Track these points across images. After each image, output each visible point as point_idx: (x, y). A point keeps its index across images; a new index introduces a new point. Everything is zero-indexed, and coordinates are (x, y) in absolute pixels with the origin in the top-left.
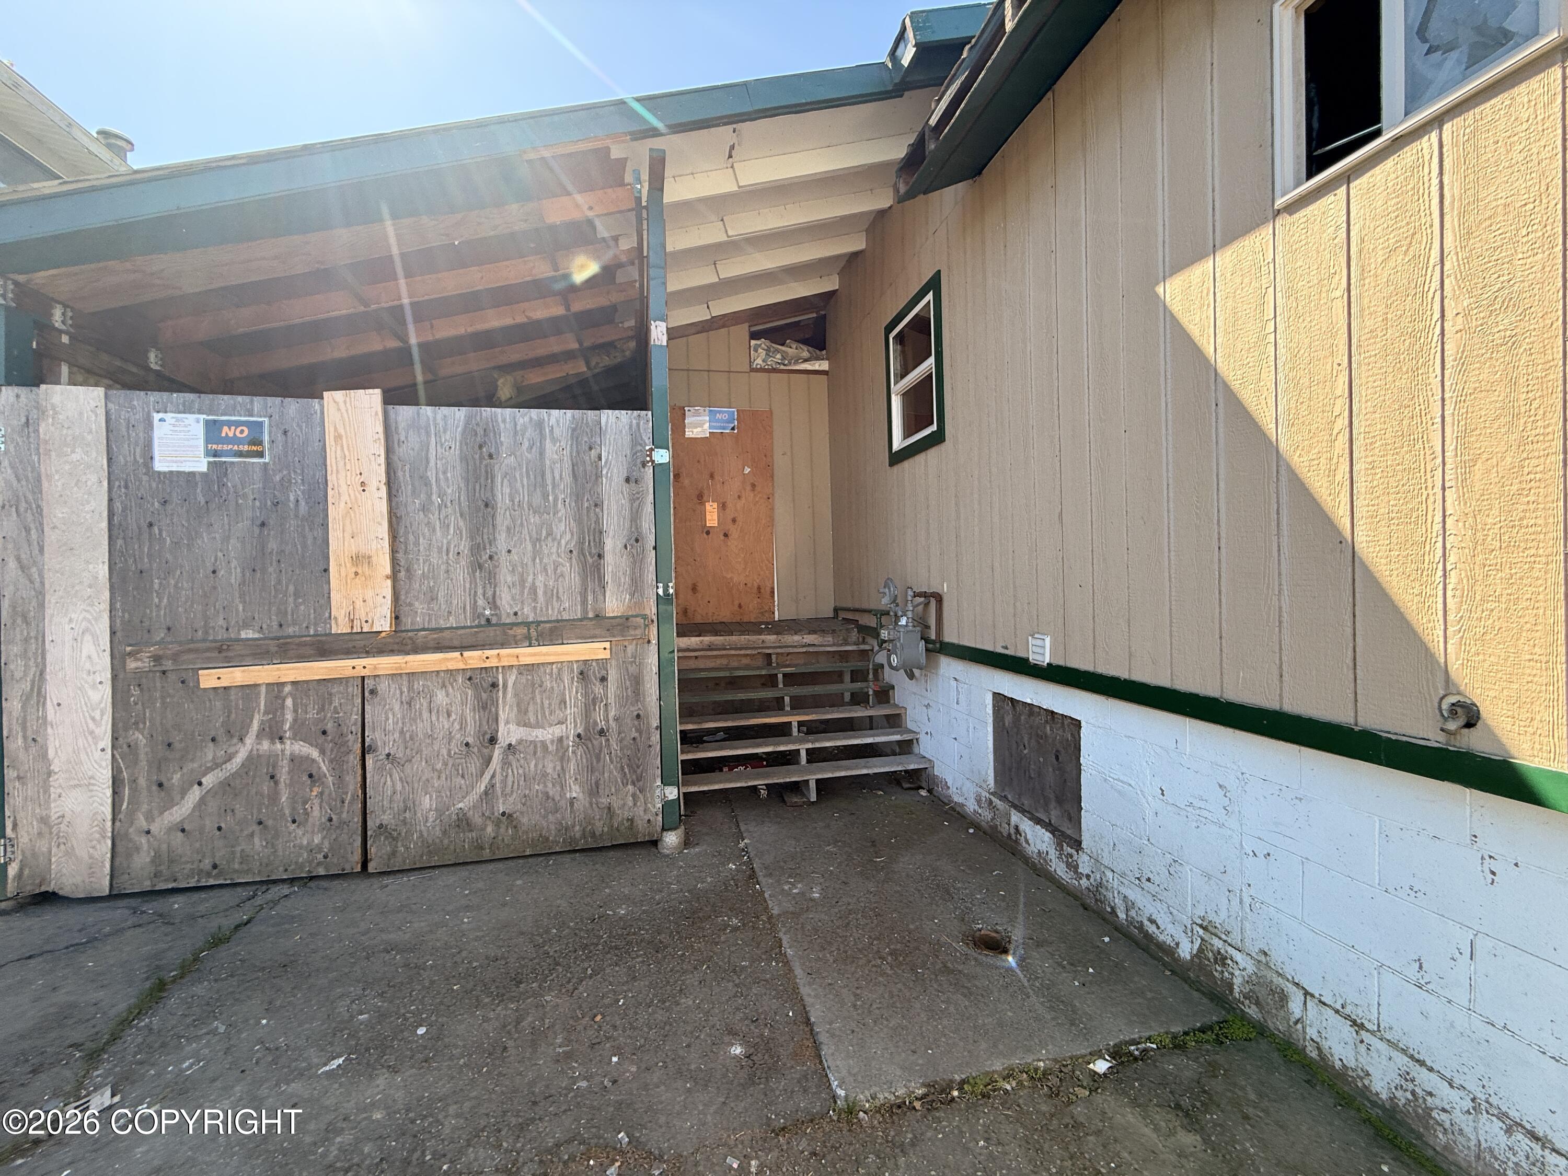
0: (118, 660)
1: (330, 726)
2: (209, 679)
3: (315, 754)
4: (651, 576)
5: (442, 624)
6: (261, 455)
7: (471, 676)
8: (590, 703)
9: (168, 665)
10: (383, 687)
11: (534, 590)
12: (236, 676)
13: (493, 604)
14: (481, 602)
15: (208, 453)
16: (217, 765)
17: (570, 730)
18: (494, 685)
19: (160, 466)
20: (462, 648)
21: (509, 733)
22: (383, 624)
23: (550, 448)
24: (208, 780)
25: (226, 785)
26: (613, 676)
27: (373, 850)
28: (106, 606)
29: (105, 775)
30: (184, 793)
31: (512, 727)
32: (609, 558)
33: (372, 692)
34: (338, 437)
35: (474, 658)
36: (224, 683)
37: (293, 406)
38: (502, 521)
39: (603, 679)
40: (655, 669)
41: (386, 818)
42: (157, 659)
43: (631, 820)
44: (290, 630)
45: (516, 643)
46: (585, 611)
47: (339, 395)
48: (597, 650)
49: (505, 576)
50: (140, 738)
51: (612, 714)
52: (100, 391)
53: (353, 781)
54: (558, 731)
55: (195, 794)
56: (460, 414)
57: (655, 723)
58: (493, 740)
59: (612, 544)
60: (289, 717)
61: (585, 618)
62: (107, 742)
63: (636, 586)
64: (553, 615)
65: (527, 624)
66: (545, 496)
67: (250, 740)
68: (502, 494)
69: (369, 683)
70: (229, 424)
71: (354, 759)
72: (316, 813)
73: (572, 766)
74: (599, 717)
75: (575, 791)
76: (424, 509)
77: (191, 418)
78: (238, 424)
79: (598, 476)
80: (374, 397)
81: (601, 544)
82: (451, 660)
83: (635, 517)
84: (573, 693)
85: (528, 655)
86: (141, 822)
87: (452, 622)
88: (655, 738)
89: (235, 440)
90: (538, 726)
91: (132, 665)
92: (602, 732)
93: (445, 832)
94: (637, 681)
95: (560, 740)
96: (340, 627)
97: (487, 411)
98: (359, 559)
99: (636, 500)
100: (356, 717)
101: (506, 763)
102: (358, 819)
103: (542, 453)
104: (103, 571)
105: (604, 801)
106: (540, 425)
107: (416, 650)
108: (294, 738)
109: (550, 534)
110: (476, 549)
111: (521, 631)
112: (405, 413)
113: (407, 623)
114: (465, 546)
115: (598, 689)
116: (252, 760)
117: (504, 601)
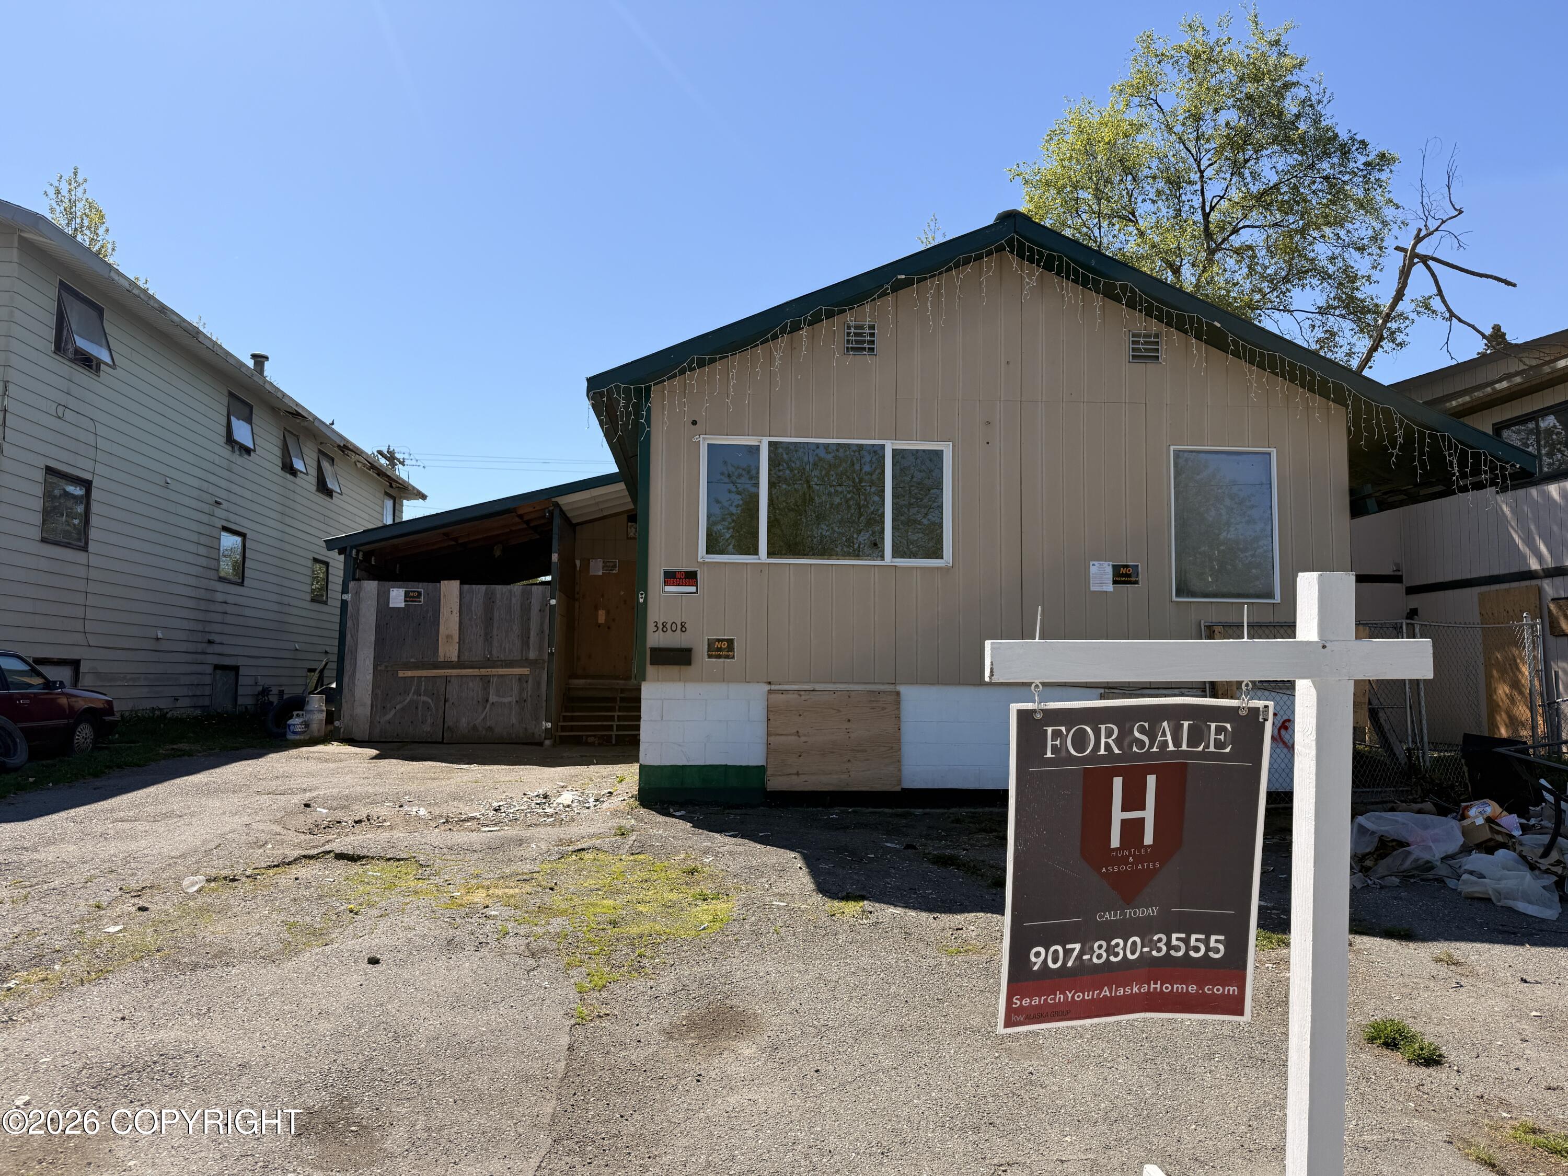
0: (375, 666)
1: (435, 692)
2: (401, 674)
3: (430, 701)
4: (546, 645)
5: (473, 660)
6: (420, 602)
7: (482, 677)
8: (522, 689)
9: (389, 669)
10: (453, 680)
11: (505, 648)
12: (409, 673)
13: (491, 653)
14: (487, 653)
15: (405, 601)
16: (400, 702)
17: (514, 699)
18: (489, 682)
19: (391, 605)
20: (479, 668)
22: (455, 658)
23: (514, 600)
24: (398, 707)
25: (403, 709)
26: (530, 682)
27: (445, 735)
28: (373, 649)
29: (369, 702)
30: (390, 710)
31: (494, 697)
32: (532, 638)
33: (449, 681)
34: (445, 596)
35: (483, 671)
36: (405, 675)
37: (431, 585)
38: (496, 625)
39: (527, 682)
40: (546, 679)
41: (451, 724)
42: (386, 667)
43: (533, 734)
44: (426, 659)
45: (497, 667)
46: (522, 657)
47: (446, 582)
48: (526, 671)
49: (495, 644)
50: (379, 692)
51: (529, 694)
52: (376, 582)
53: (441, 712)
54: (509, 699)
55: (393, 712)
56: (483, 588)
57: (544, 698)
58: (487, 701)
59: (533, 633)
60: (423, 688)
61: (522, 659)
62: (370, 692)
63: (541, 648)
64: (511, 658)
65: (502, 661)
66: (511, 616)
67: (411, 695)
68: (496, 615)
69: (448, 678)
70: (412, 591)
71: (442, 703)
72: (429, 720)
73: (514, 712)
74: (524, 696)
75: (514, 720)
76: (470, 620)
77: (401, 590)
78: (414, 591)
79: (530, 609)
80: (458, 583)
81: (529, 633)
82: (476, 672)
83: (542, 624)
84: (516, 686)
85: (501, 671)
86: (378, 718)
87: (477, 659)
88: (544, 704)
89: (413, 597)
90: (503, 697)
91: (379, 668)
92: (525, 701)
93: (469, 731)
94: (539, 684)
95: (510, 702)
96: (441, 659)
97: (493, 587)
98: (449, 637)
99: (542, 618)
100: (444, 689)
101: (491, 709)
102: (442, 724)
103: (510, 601)
104: (373, 638)
105: (524, 726)
106: (511, 591)
107: (465, 668)
108: (424, 695)
109: (512, 629)
110: (486, 634)
111: (499, 663)
112: (466, 587)
113: (462, 658)
114: (482, 633)
115: (525, 685)
116: (411, 702)
117: (495, 652)
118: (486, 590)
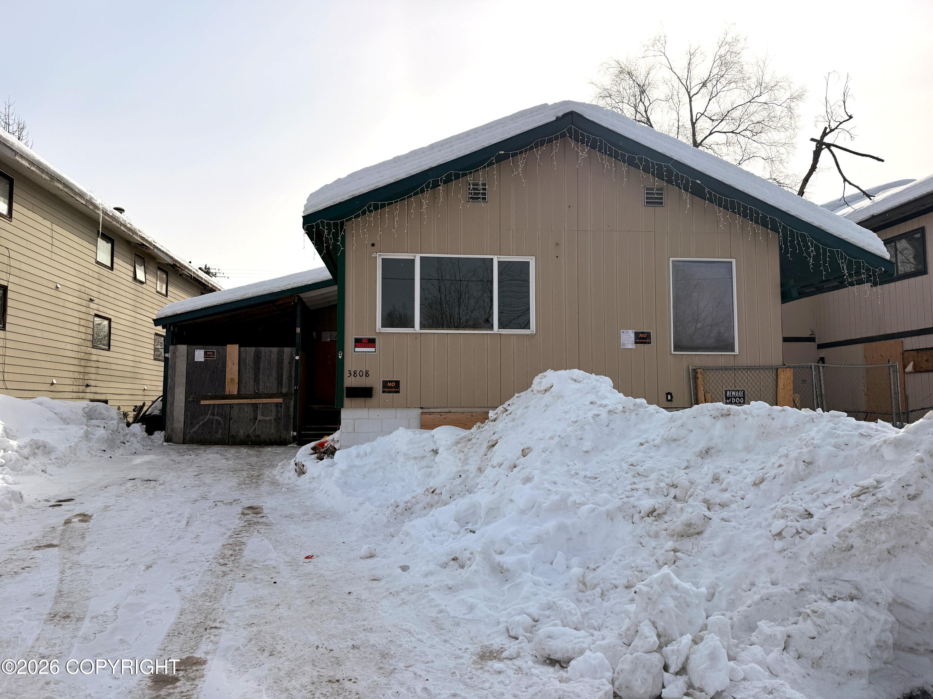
0: (186, 398)
1: (224, 414)
2: (203, 402)
3: (220, 419)
4: (293, 384)
5: (247, 393)
6: (214, 358)
7: (253, 404)
8: (278, 412)
9: (195, 399)
10: (234, 406)
11: (267, 387)
12: (207, 402)
13: (258, 390)
14: (256, 389)
15: (205, 357)
16: (202, 420)
17: (272, 418)
18: (257, 407)
19: (195, 360)
20: (251, 399)
21: (260, 417)
22: (235, 392)
24: (200, 423)
25: (204, 424)
26: (283, 407)
28: (184, 388)
29: (183, 420)
32: (284, 380)
33: (232, 407)
34: (229, 354)
35: (254, 401)
36: (205, 404)
37: (220, 348)
38: (261, 372)
39: (281, 407)
40: (293, 405)
41: (233, 433)
42: (193, 398)
43: (285, 439)
44: (218, 394)
45: (263, 398)
47: (230, 345)
48: (280, 400)
49: (261, 383)
50: (189, 414)
51: (283, 414)
52: (186, 346)
53: (227, 426)
54: (270, 418)
55: (197, 426)
56: (253, 349)
57: (292, 417)
58: (256, 419)
59: (285, 377)
60: (216, 411)
61: (278, 393)
62: (183, 414)
63: (290, 387)
64: (271, 392)
65: (265, 394)
66: (271, 366)
67: (208, 415)
68: (262, 366)
69: (232, 405)
70: (209, 351)
71: (228, 421)
72: (220, 431)
73: (273, 426)
74: (279, 415)
75: (273, 431)
76: (245, 369)
77: (202, 350)
79: (283, 362)
80: (237, 346)
81: (282, 377)
82: (249, 401)
83: (290, 371)
84: (274, 409)
85: (265, 401)
86: (188, 430)
87: (249, 393)
88: (292, 420)
89: (210, 355)
90: (267, 417)
91: (189, 399)
92: (280, 419)
93: (245, 438)
94: (288, 408)
95: (271, 420)
96: (227, 393)
97: (259, 348)
98: (232, 379)
99: (290, 368)
100: (229, 412)
101: (258, 424)
102: (228, 433)
103: (271, 357)
104: (185, 381)
105: (279, 434)
106: (271, 351)
107: (242, 399)
108: (217, 416)
109: (271, 374)
110: (255, 378)
112: (243, 349)
113: (240, 392)
114: (253, 377)
115: (280, 409)
116: (209, 420)
117: (261, 388)
118: (255, 350)
